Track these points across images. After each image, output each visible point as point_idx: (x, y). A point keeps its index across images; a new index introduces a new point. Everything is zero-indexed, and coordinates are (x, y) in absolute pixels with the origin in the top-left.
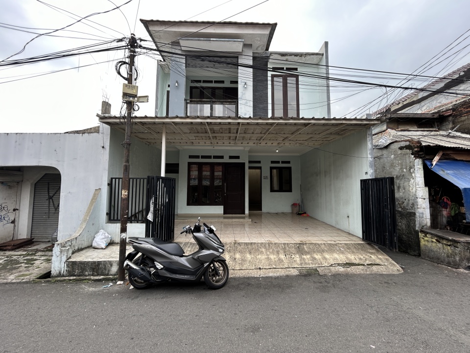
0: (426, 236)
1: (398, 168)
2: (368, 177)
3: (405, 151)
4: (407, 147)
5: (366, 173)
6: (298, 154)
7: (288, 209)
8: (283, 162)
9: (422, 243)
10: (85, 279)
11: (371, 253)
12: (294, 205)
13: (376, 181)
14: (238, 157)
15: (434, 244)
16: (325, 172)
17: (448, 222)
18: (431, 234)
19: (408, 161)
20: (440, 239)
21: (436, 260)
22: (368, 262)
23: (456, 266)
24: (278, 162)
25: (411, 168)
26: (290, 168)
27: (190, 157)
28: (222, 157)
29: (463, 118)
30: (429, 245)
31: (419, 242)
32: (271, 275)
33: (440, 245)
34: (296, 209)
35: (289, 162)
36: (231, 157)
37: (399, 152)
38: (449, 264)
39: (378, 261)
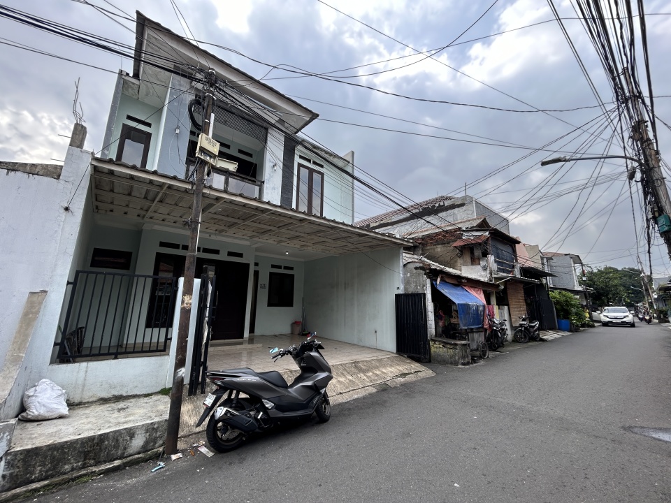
0: (435, 344)
1: (413, 286)
2: (401, 292)
3: (419, 271)
4: (421, 268)
5: (398, 288)
6: (302, 260)
7: (286, 330)
8: (286, 268)
9: (433, 349)
10: (81, 476)
11: (409, 363)
12: (295, 324)
13: (406, 295)
14: (240, 255)
15: (441, 350)
16: (345, 284)
17: (443, 331)
18: (439, 341)
19: (421, 281)
20: (445, 344)
21: (443, 362)
22: (413, 371)
23: (456, 363)
24: (280, 267)
25: (424, 286)
26: (292, 276)
27: (163, 244)
28: (217, 252)
29: (429, 248)
30: (437, 350)
31: (430, 349)
32: (356, 396)
33: (445, 349)
34: (298, 330)
35: (292, 269)
36: (230, 254)
37: (415, 271)
38: (451, 364)
39: (418, 369)
